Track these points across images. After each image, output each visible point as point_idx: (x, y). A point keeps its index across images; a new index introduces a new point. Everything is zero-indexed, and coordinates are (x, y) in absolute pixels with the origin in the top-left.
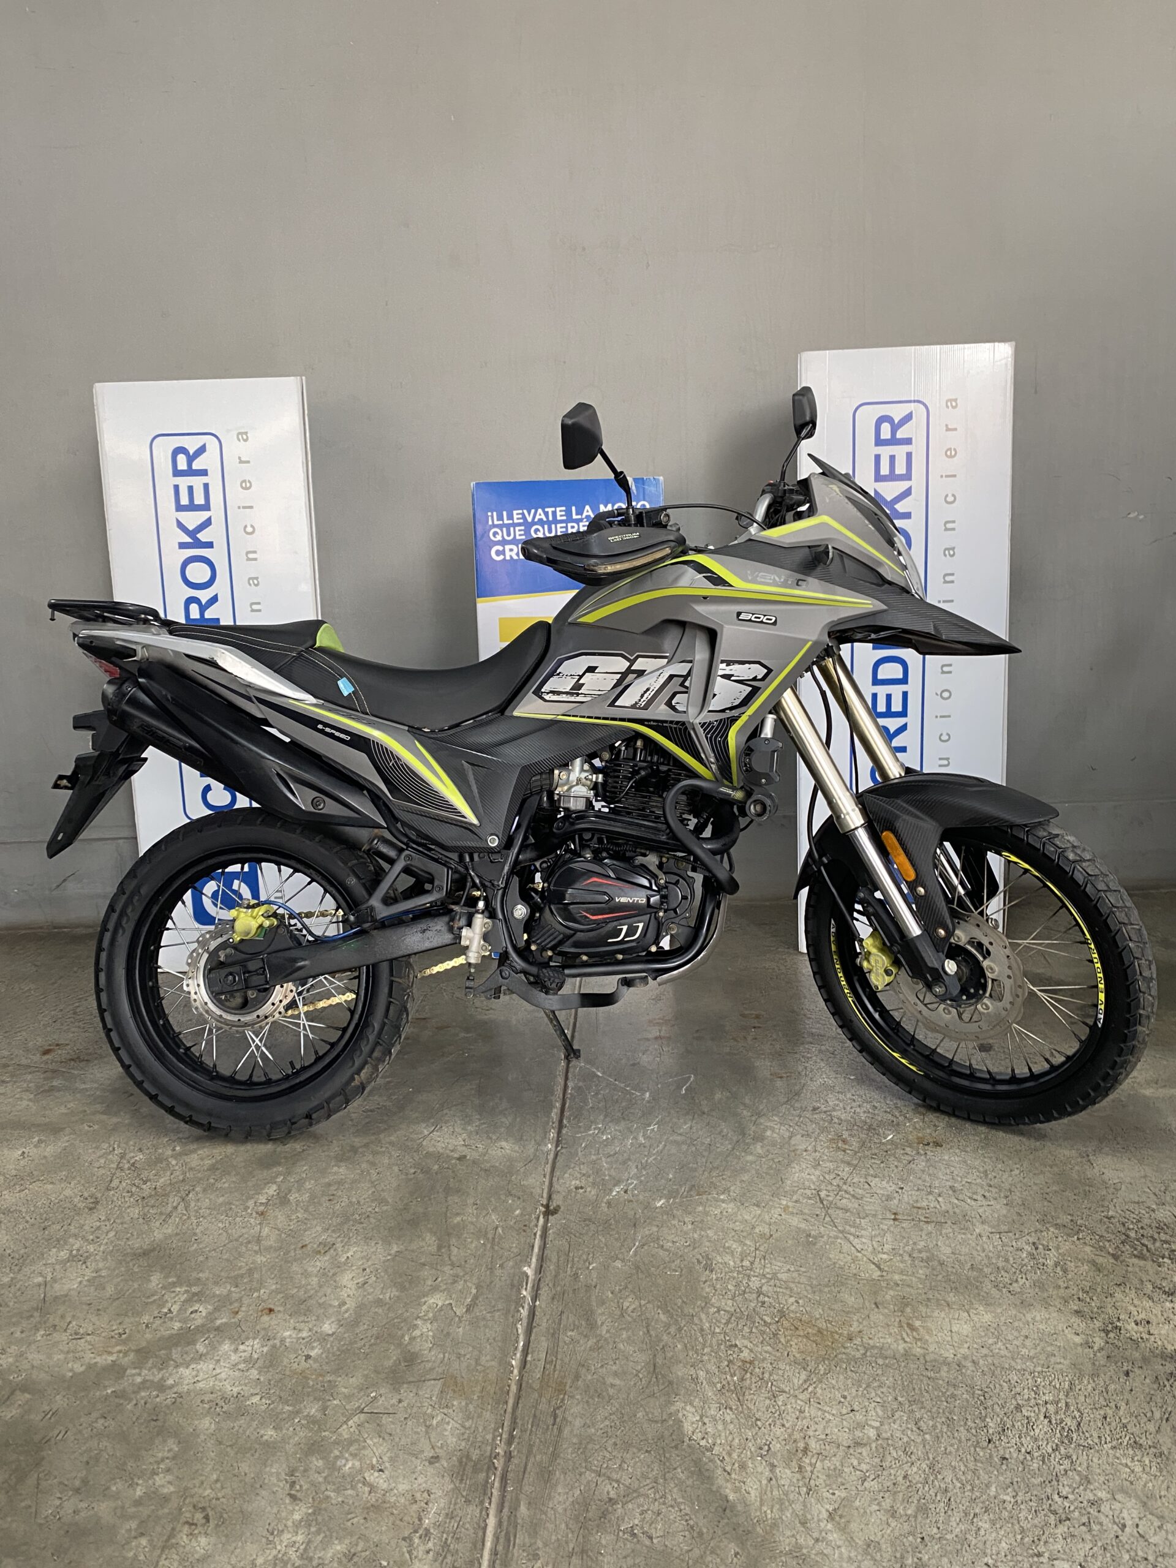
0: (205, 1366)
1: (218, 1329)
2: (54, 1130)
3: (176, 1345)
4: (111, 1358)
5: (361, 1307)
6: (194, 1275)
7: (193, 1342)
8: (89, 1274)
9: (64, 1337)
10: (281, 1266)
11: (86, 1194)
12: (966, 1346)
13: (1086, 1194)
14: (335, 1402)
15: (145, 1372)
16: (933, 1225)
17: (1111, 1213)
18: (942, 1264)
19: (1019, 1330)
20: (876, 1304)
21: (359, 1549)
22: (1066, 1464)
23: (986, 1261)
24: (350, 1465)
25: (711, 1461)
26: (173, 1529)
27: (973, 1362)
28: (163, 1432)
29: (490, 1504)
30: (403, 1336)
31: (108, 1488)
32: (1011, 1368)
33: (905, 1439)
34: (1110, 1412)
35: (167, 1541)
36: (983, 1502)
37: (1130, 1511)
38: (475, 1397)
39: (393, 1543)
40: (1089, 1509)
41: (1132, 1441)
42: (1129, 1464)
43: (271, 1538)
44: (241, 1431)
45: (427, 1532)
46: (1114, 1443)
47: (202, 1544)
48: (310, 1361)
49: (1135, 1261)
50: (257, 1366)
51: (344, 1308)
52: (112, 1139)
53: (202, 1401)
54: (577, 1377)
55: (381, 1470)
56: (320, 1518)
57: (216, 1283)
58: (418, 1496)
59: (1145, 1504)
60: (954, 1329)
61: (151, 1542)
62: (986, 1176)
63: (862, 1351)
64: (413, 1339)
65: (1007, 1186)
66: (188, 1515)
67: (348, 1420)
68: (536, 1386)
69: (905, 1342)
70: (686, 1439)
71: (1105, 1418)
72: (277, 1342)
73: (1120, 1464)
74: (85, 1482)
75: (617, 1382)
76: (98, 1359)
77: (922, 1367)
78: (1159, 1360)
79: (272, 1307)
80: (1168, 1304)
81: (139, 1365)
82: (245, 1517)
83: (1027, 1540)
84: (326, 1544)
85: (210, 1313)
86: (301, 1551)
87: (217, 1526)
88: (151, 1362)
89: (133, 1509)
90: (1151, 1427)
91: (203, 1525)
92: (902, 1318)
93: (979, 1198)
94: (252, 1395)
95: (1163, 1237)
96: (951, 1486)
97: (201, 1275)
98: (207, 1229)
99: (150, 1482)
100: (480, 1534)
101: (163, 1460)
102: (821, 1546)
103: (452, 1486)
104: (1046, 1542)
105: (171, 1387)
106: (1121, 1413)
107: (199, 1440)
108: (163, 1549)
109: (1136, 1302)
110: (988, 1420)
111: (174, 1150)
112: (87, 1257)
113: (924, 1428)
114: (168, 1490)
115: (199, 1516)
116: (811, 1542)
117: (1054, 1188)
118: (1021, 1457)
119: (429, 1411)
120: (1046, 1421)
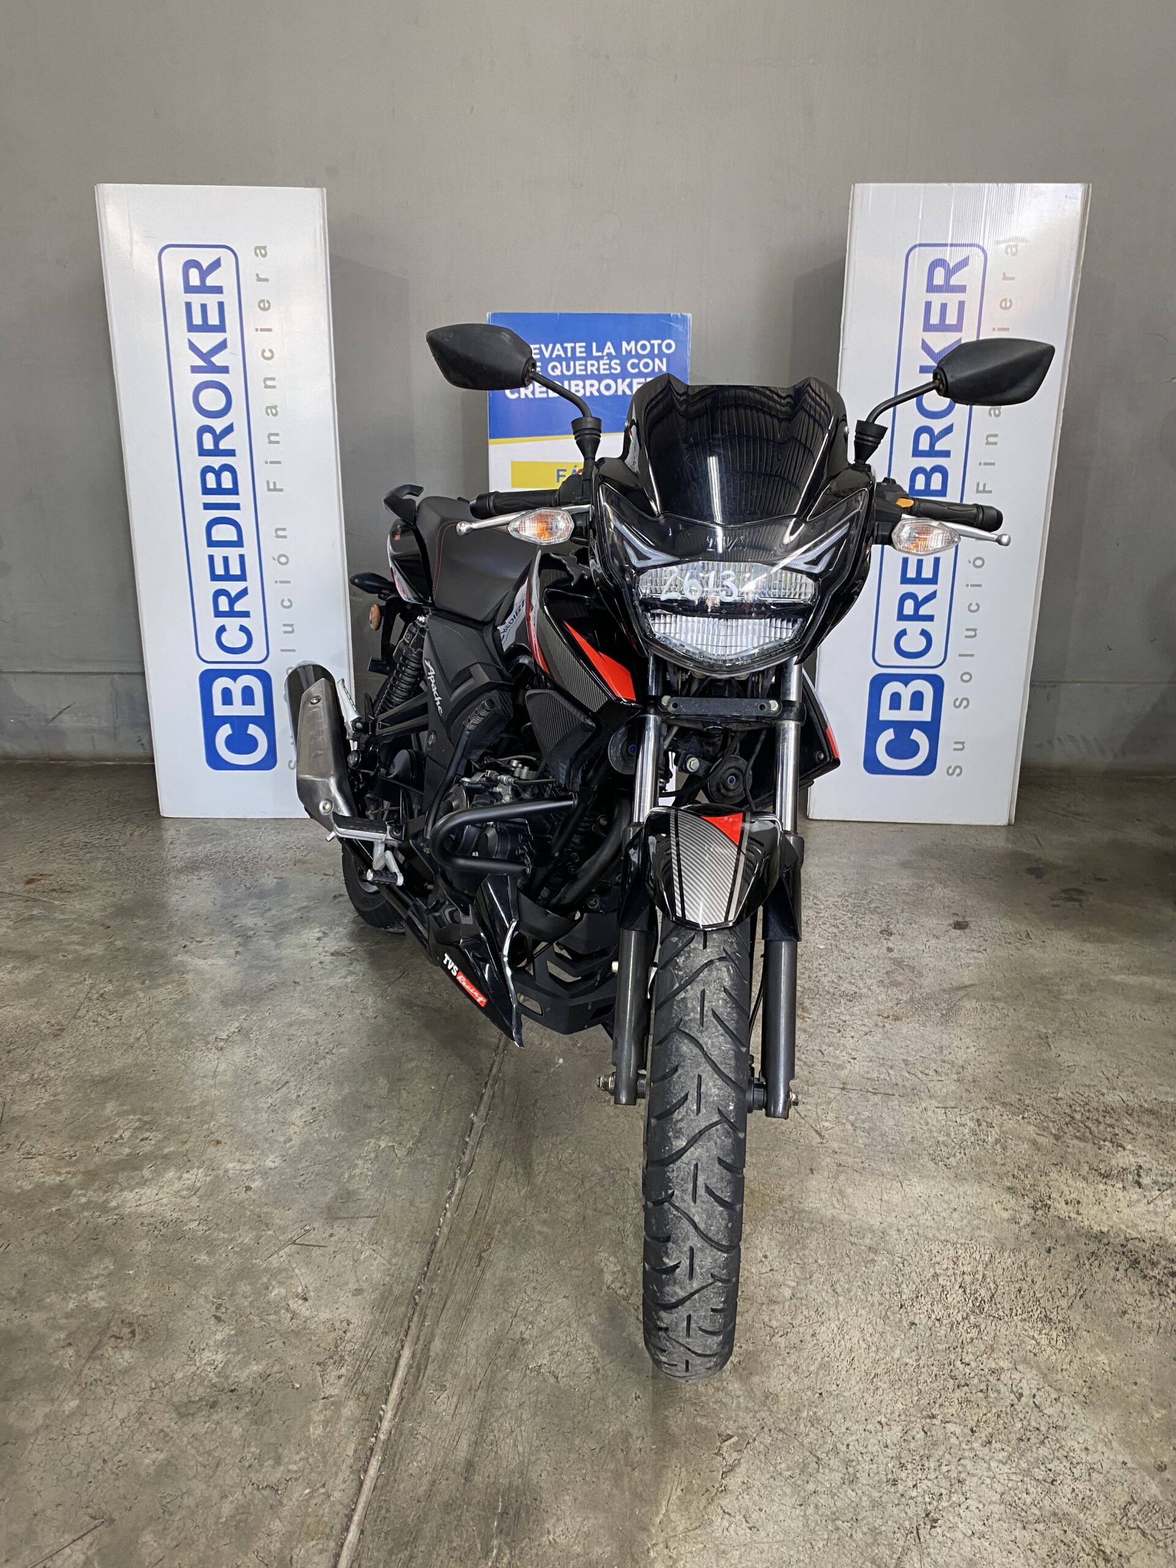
0: (149, 1192)
1: (165, 1157)
2: (29, 958)
3: (123, 1170)
4: (58, 1179)
5: (306, 1144)
6: (149, 1104)
7: (140, 1168)
8: (47, 1097)
9: (17, 1155)
10: (233, 1101)
11: (53, 1021)
12: (894, 1215)
13: (1039, 1075)
14: (270, 1232)
15: (90, 1193)
16: (880, 1096)
17: (1059, 1095)
18: (882, 1135)
19: (948, 1203)
20: (811, 1170)
21: (275, 1369)
22: (974, 1332)
23: (927, 1135)
24: (276, 1291)
25: (625, 1309)
26: (100, 1341)
27: (898, 1230)
28: (100, 1251)
29: (406, 1336)
30: (342, 1174)
31: (43, 1299)
32: (935, 1239)
33: (819, 1300)
34: (1025, 1286)
35: (92, 1352)
36: (886, 1363)
37: (1029, 1381)
38: (405, 1236)
39: (308, 1368)
40: (989, 1377)
41: (1042, 1316)
42: (1036, 1336)
43: (192, 1355)
44: (175, 1253)
45: (342, 1357)
46: (1025, 1316)
47: (126, 1357)
48: (250, 1193)
49: (1075, 1142)
50: (198, 1194)
51: (288, 1145)
52: (85, 969)
53: (142, 1224)
54: (507, 1222)
55: (306, 1299)
56: (241, 1340)
57: (168, 1114)
58: (337, 1324)
59: (1045, 1376)
60: (885, 1197)
61: (77, 1352)
62: (941, 1052)
63: (790, 1214)
64: (351, 1177)
65: (961, 1063)
66: (115, 1329)
67: (279, 1249)
68: (466, 1229)
69: (835, 1208)
70: (604, 1288)
71: (1020, 1291)
72: (221, 1173)
73: (1028, 1336)
74: (21, 1293)
75: (546, 1229)
76: (47, 1179)
77: (847, 1232)
78: (1083, 1240)
79: (219, 1139)
80: (1102, 1187)
81: (84, 1186)
82: (170, 1335)
83: (922, 1402)
84: (245, 1363)
85: (159, 1141)
86: (219, 1369)
87: (143, 1340)
88: (97, 1183)
89: (64, 1321)
90: (1064, 1303)
91: (129, 1340)
92: (835, 1185)
93: (931, 1073)
94: (191, 1220)
95: (1109, 1120)
96: (856, 1347)
97: (155, 1105)
98: (166, 1062)
99: (84, 1296)
100: (392, 1366)
101: (97, 1277)
102: (721, 1394)
103: (370, 1318)
104: (941, 1405)
105: (116, 1208)
106: (1037, 1287)
107: (134, 1260)
108: (88, 1359)
109: (1070, 1182)
110: (904, 1286)
111: (143, 983)
112: (47, 1082)
113: (839, 1290)
114: (101, 1304)
115: (126, 1331)
116: (711, 1391)
117: (1008, 1067)
118: (930, 1324)
119: (359, 1246)
120: (961, 1291)
